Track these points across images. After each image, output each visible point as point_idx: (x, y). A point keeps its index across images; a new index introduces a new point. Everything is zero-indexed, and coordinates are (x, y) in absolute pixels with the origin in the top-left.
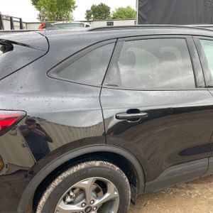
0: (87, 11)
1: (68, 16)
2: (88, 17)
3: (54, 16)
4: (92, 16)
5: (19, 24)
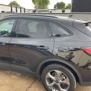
0: (55, 5)
1: (46, 7)
2: (55, 7)
4: (57, 7)
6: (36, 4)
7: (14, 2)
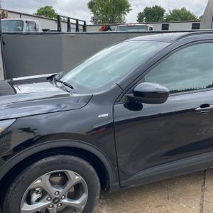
0: (140, 14)
1: (120, 19)
2: (140, 20)
3: (107, 19)
4: (145, 18)
5: (75, 26)
6: (98, 11)
7: (46, 7)
